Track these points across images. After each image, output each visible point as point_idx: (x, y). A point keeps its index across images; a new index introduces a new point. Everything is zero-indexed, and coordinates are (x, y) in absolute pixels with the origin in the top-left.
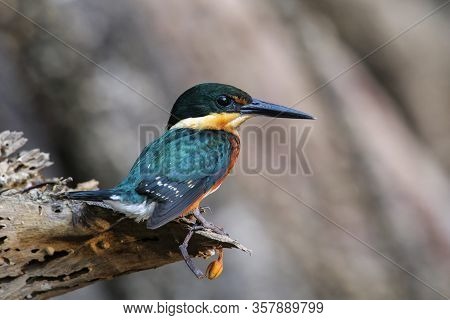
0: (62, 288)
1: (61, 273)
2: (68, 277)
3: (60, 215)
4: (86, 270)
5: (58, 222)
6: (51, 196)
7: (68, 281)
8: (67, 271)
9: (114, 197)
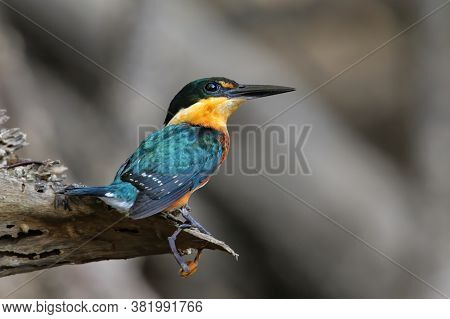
0: (30, 265)
1: (32, 251)
2: (38, 256)
3: (43, 195)
4: (57, 252)
5: (39, 202)
6: (36, 176)
7: (37, 261)
8: (38, 251)
9: (108, 194)
